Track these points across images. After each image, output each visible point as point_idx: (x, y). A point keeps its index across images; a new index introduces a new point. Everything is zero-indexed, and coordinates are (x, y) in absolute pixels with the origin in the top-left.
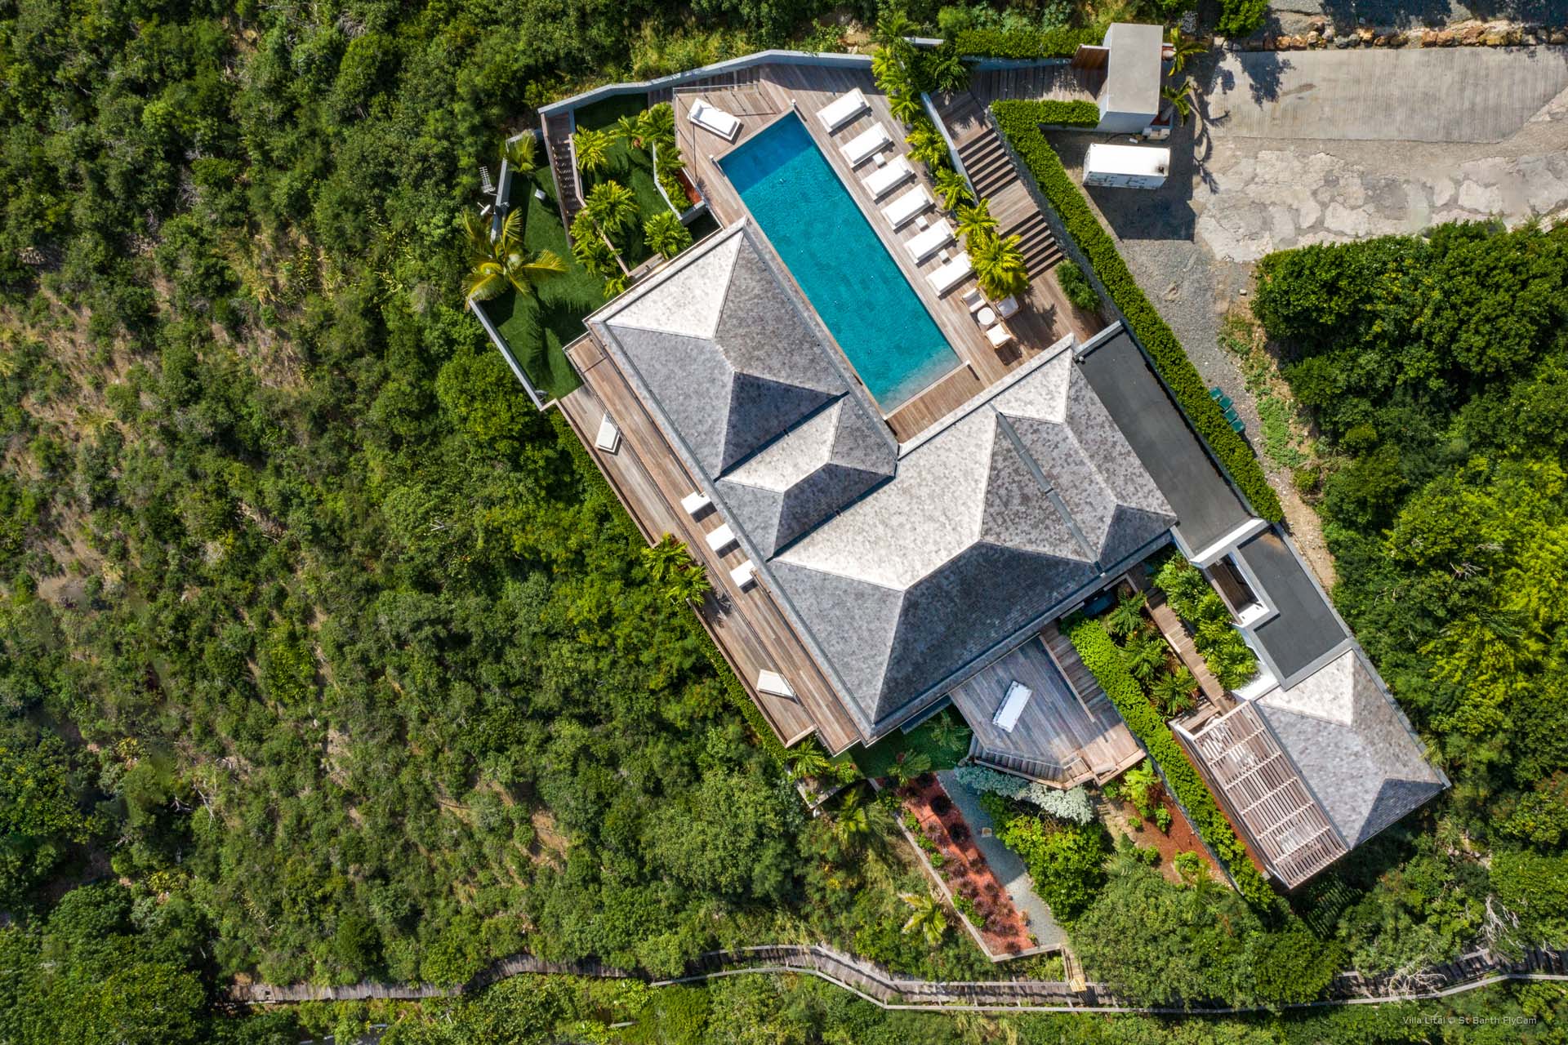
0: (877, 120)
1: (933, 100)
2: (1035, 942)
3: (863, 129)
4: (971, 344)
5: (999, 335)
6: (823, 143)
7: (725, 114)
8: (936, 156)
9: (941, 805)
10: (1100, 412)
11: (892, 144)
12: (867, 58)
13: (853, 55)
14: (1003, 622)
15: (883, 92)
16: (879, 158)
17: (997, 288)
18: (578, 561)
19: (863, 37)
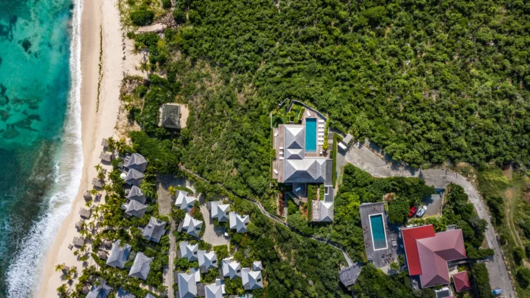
0: (324, 125)
1: (330, 127)
2: (284, 215)
4: (318, 152)
5: (321, 153)
6: (317, 123)
7: (310, 114)
8: (326, 132)
9: (283, 195)
13: (326, 117)
15: (326, 123)
16: (321, 128)
17: (324, 148)
18: (263, 145)
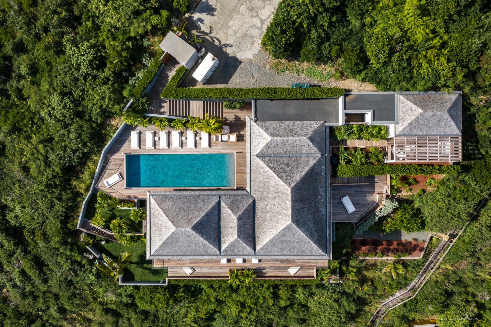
0: (145, 131)
1: (149, 113)
2: (424, 241)
3: (145, 137)
4: (230, 147)
5: (233, 138)
6: (141, 152)
7: (113, 176)
8: (166, 122)
9: (364, 243)
10: (275, 124)
11: (155, 132)
12: (124, 123)
13: (121, 127)
14: (321, 195)
15: (137, 126)
16: (156, 139)
17: (219, 129)
18: (220, 302)
19: (117, 120)
